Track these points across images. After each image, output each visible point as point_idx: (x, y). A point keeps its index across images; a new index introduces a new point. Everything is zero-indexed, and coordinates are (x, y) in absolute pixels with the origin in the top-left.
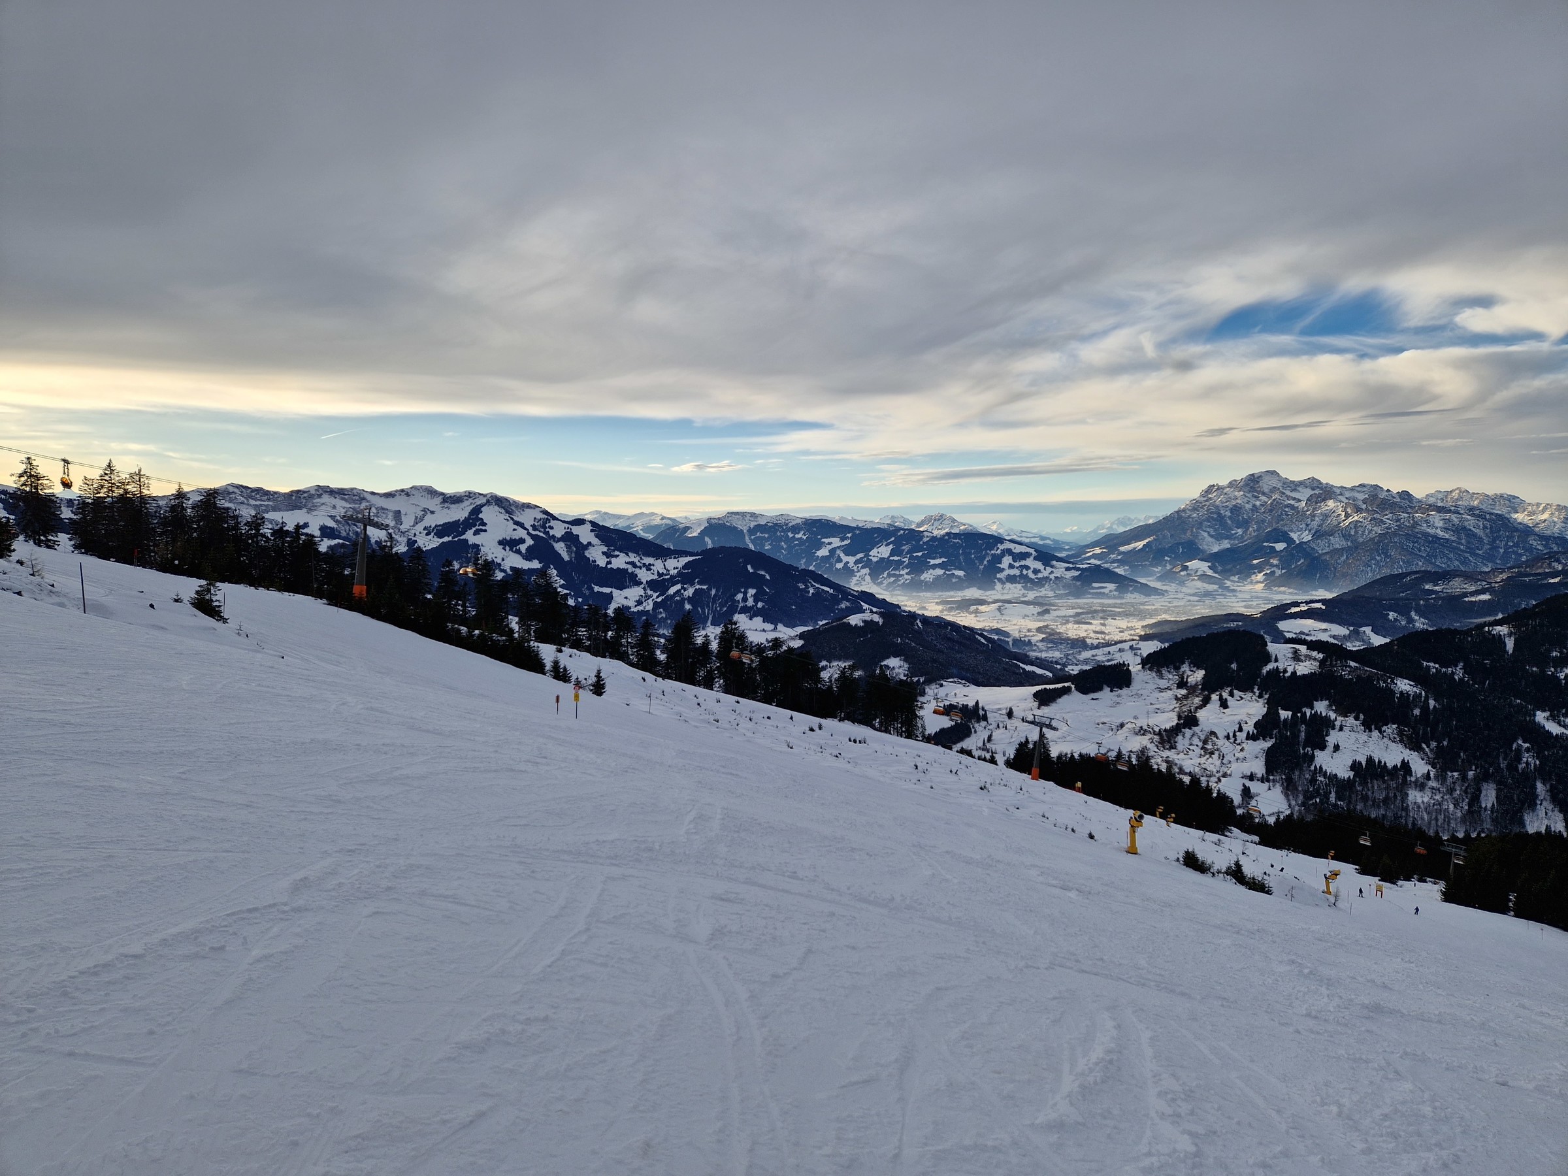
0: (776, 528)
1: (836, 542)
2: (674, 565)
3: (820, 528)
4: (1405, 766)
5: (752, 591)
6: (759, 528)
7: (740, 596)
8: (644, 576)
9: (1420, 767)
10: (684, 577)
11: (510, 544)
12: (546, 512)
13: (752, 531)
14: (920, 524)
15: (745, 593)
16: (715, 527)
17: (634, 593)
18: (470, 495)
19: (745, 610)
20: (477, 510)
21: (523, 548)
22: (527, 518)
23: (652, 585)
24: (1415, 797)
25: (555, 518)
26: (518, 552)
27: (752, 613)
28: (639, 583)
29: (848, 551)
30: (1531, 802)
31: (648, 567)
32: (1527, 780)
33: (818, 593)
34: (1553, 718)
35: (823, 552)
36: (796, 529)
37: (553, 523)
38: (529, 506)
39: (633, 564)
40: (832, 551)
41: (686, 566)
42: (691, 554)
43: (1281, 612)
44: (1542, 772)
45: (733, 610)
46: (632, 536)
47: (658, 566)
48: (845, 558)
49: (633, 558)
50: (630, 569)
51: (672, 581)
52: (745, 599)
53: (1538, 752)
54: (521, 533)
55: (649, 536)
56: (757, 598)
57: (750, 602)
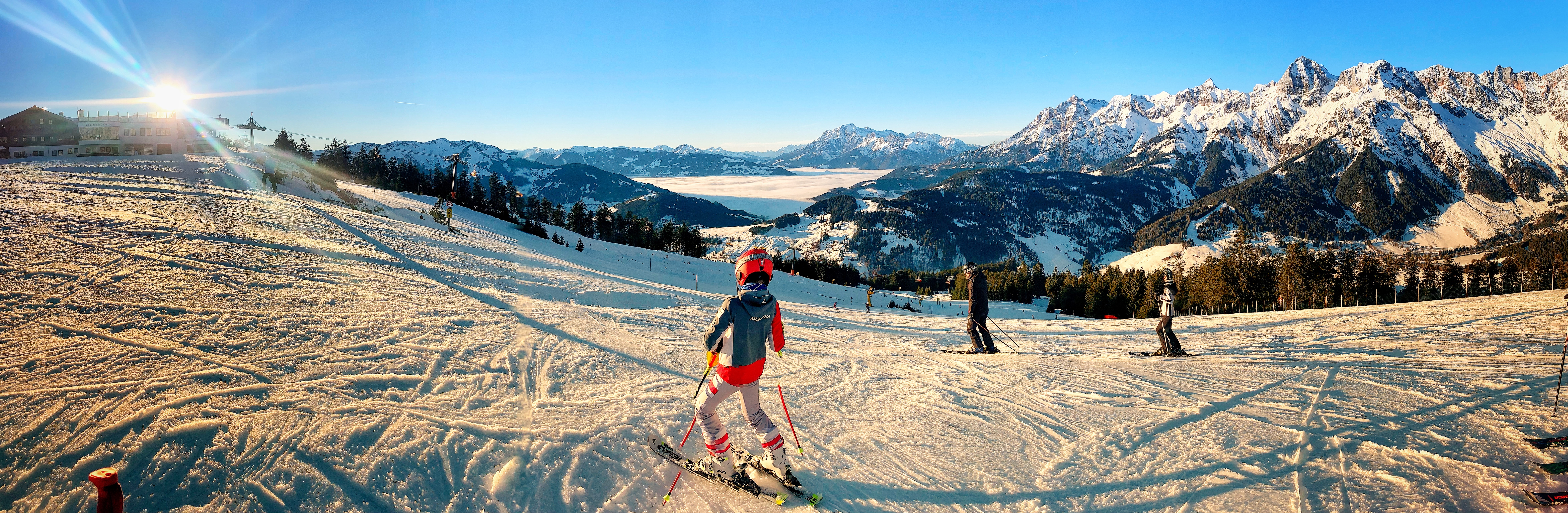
0: (601, 153)
1: (631, 160)
2: (548, 173)
3: (622, 153)
4: (911, 246)
5: (588, 186)
6: (590, 153)
7: (582, 188)
8: (532, 179)
9: (916, 245)
10: (552, 178)
11: (482, 165)
12: (498, 149)
13: (585, 155)
14: (677, 149)
15: (585, 186)
16: (566, 153)
17: (528, 187)
18: (463, 142)
19: (585, 195)
20: (466, 149)
21: (488, 166)
22: (489, 152)
23: (536, 182)
24: (915, 258)
25: (503, 152)
26: (486, 168)
27: (589, 196)
28: (529, 183)
29: (637, 164)
30: (954, 254)
31: (535, 174)
32: (953, 245)
33: (624, 185)
34: (959, 221)
35: (625, 165)
36: (609, 153)
37: (502, 154)
38: (490, 146)
39: (526, 174)
40: (629, 164)
41: (554, 173)
42: (557, 167)
43: (859, 186)
44: (957, 242)
45: (579, 195)
46: (525, 160)
47: (540, 173)
48: (636, 167)
49: (525, 170)
50: (525, 176)
51: (547, 180)
52: (585, 189)
53: (954, 234)
54: (487, 160)
55: (533, 160)
56: (591, 189)
57: (588, 191)
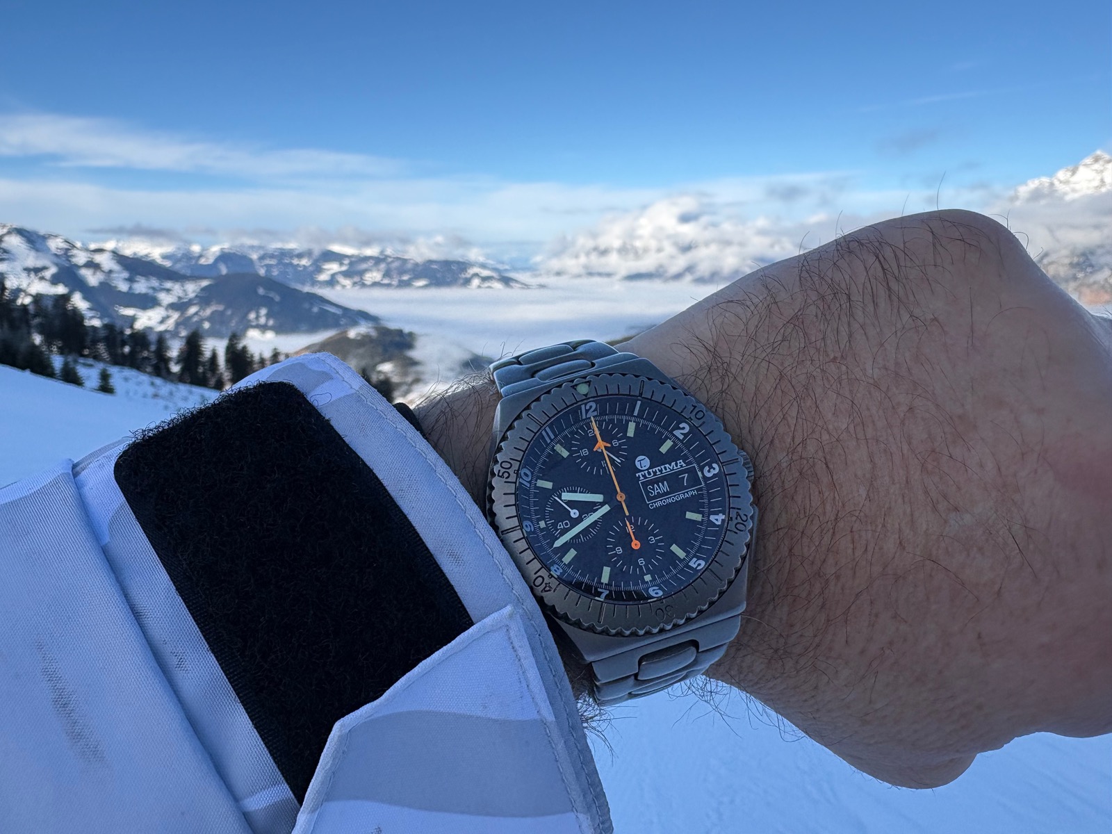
1: (334, 268)
2: (192, 289)
5: (263, 311)
6: (266, 257)
7: (252, 316)
8: (166, 299)
10: (201, 300)
11: (34, 271)
13: (261, 258)
15: (258, 313)
16: (225, 255)
17: (157, 314)
19: (258, 327)
21: (48, 274)
23: (172, 306)
26: (43, 278)
27: (262, 328)
28: (160, 305)
29: (345, 276)
31: (168, 291)
35: (325, 276)
37: (75, 252)
39: (154, 289)
40: (332, 276)
41: (205, 289)
42: (207, 279)
45: (245, 326)
47: (177, 289)
48: (343, 282)
49: (155, 282)
50: (152, 293)
51: (190, 303)
52: (257, 317)
55: (168, 264)
56: (268, 317)
57: (262, 320)
